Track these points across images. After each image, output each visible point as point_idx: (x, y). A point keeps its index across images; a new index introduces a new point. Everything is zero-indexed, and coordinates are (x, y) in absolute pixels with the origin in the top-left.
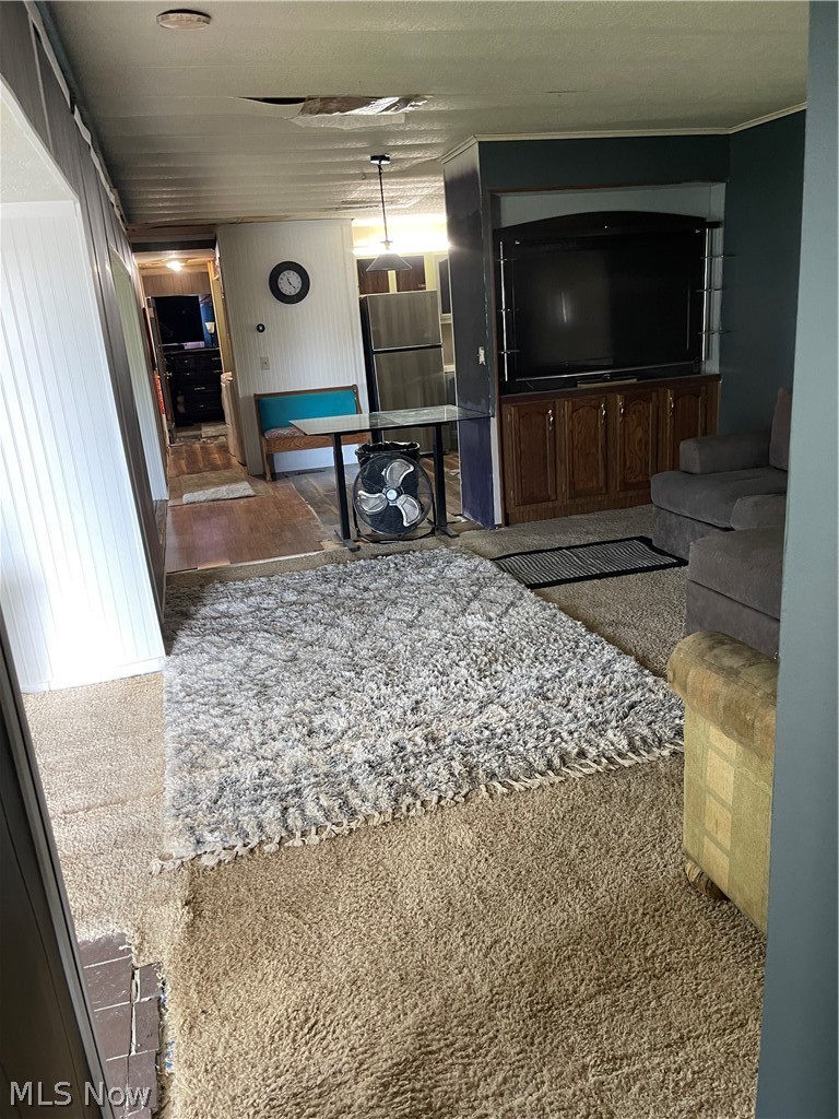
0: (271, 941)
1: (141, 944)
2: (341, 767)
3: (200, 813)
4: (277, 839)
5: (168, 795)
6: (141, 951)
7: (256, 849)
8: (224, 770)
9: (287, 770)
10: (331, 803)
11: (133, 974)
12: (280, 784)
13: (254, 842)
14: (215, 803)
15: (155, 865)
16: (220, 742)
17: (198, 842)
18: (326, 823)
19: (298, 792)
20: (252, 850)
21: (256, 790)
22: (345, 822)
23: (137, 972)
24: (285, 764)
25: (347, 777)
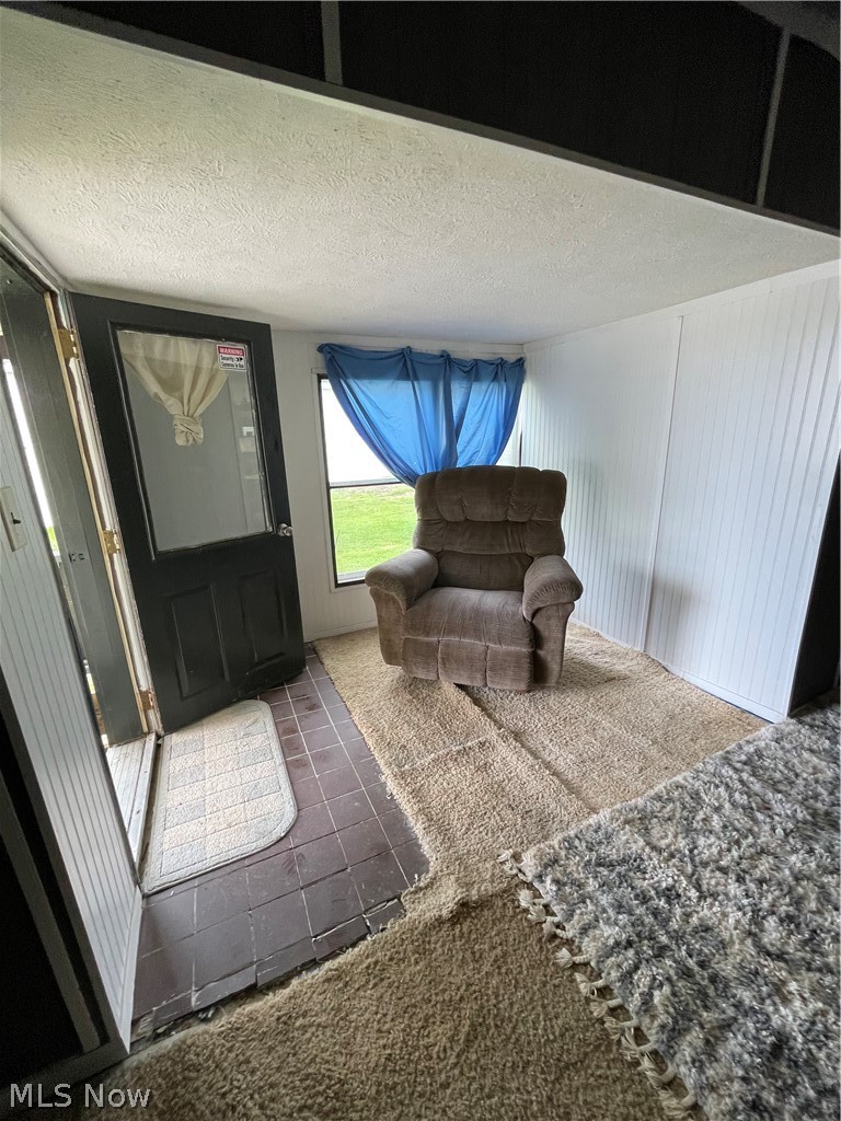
0: (431, 1020)
1: (421, 889)
2: (746, 996)
3: (578, 858)
4: (578, 959)
5: (593, 820)
6: (415, 892)
7: (557, 941)
8: (647, 850)
9: (694, 920)
10: (660, 1009)
11: (393, 899)
12: (665, 923)
13: (569, 933)
14: (600, 865)
15: (506, 854)
16: (695, 825)
17: (540, 876)
18: (634, 1015)
19: (661, 952)
20: (554, 936)
21: (636, 897)
22: (646, 1048)
23: (396, 900)
24: (707, 912)
25: (731, 1012)
